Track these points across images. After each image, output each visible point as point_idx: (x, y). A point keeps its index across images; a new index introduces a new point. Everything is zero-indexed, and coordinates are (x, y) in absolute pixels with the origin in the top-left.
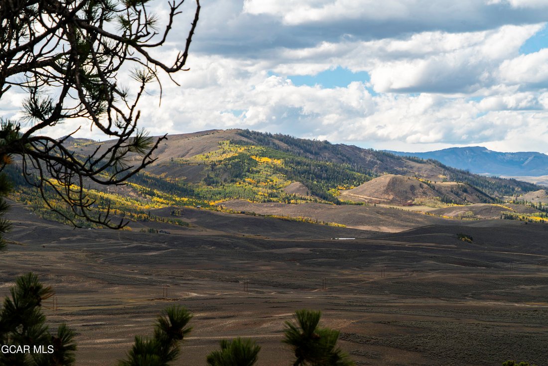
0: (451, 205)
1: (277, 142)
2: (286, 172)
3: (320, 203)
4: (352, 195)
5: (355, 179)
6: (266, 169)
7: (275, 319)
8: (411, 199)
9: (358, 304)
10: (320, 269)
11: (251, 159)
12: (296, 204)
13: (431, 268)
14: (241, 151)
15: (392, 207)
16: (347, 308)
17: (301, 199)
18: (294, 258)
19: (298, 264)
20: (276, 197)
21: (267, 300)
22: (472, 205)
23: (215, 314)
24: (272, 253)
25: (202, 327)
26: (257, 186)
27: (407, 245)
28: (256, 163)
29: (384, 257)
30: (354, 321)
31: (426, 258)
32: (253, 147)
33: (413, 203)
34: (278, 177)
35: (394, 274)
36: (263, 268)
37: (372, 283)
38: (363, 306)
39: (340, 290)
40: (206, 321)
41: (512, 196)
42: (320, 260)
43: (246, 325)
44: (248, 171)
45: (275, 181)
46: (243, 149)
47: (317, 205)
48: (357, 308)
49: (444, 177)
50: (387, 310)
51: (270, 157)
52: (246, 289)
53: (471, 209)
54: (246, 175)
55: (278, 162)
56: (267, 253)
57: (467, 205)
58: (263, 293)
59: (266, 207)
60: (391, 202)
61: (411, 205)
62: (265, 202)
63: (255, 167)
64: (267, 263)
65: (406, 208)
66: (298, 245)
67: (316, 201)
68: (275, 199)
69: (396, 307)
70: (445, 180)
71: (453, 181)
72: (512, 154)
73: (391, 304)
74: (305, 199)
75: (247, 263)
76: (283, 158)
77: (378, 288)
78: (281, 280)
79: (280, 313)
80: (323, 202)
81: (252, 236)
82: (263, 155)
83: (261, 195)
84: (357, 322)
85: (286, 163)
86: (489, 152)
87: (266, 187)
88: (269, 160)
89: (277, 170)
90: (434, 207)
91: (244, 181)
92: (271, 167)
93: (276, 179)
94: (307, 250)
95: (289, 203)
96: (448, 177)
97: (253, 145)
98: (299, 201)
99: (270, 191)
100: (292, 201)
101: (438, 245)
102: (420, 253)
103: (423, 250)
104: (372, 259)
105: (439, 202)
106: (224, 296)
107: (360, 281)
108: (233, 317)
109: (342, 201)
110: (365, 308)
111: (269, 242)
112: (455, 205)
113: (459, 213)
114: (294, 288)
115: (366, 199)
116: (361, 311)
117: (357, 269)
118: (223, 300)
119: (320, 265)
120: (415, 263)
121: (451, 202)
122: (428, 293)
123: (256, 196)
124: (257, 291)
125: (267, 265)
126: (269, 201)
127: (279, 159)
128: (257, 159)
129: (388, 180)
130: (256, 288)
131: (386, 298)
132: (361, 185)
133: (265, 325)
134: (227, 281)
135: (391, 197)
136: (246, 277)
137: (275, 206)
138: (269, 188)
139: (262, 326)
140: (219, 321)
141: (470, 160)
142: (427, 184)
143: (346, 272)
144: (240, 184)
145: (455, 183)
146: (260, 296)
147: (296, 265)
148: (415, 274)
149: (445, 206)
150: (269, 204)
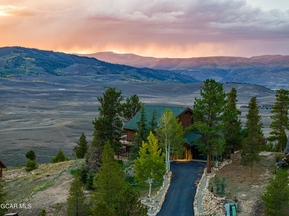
0: (101, 75)
1: (32, 51)
2: (36, 63)
3: (50, 75)
4: (63, 72)
5: (63, 65)
6: (29, 62)
7: (44, 121)
8: (85, 73)
9: (72, 115)
10: (54, 101)
11: (23, 58)
12: (41, 76)
13: (95, 100)
14: (18, 55)
15: (78, 76)
16: (69, 116)
17: (43, 74)
18: (43, 97)
19: (45, 100)
20: (33, 73)
21: (39, 114)
22: (109, 75)
23: (21, 120)
24: (35, 96)
25: (18, 125)
26: (25, 69)
27: (85, 91)
28: (25, 60)
29: (77, 96)
30: (72, 121)
31: (93, 96)
32: (23, 53)
33: (86, 74)
34: (33, 65)
35: (82, 103)
36: (32, 102)
37: (75, 106)
38: (74, 115)
39: (63, 110)
40: (19, 123)
41: (124, 71)
42: (53, 98)
43: (34, 124)
44: (21, 63)
45: (32, 67)
46: (19, 54)
47: (49, 76)
48: (72, 116)
49: (98, 64)
50: (83, 117)
51: (30, 57)
52: (29, 110)
53: (108, 76)
54: (20, 65)
55: (33, 59)
56: (33, 96)
57: (107, 75)
58: (35, 111)
59: (30, 77)
60: (78, 74)
61: (85, 75)
62: (28, 75)
63: (24, 61)
64: (33, 100)
65: (84, 77)
66: (44, 92)
67: (49, 74)
68: (32, 74)
69: (86, 115)
70: (98, 66)
71: (101, 66)
72: (123, 54)
73: (84, 115)
74: (44, 74)
75: (25, 100)
76: (35, 58)
77: (77, 108)
78: (41, 106)
79: (45, 119)
80: (51, 75)
81: (25, 89)
82: (27, 57)
83: (27, 73)
84: (74, 122)
85: (36, 60)
86: (114, 54)
87: (28, 69)
88: (30, 59)
89: (33, 63)
90: (94, 76)
91: (20, 67)
92: (30, 61)
93: (33, 66)
94: (48, 94)
95: (38, 75)
96: (99, 64)
97: (23, 52)
98: (42, 75)
99: (30, 71)
100: (39, 75)
101: (97, 91)
102: (91, 94)
103: (91, 93)
104: (73, 97)
105: (96, 74)
106: (22, 113)
107: (70, 106)
108: (28, 121)
109: (59, 74)
110: (75, 116)
111: (32, 91)
112: (102, 75)
113: (104, 78)
114: (46, 109)
115: (68, 73)
116: (74, 117)
117: (68, 101)
118: (22, 115)
119: (54, 100)
120: (89, 98)
121: (101, 74)
122: (95, 110)
123: (25, 73)
124: (33, 111)
125: (34, 101)
126: (30, 75)
127: (33, 58)
128: (25, 58)
129: (76, 66)
130: (32, 110)
131: (80, 112)
132: (66, 68)
133: (41, 124)
134: (21, 107)
135: (78, 72)
136: (27, 105)
137: (33, 77)
138: (30, 70)
139: (40, 124)
140: (24, 122)
141: (107, 57)
142: (91, 67)
143: (64, 102)
144: (18, 68)
145: (102, 67)
146: (35, 113)
147: (44, 100)
148: (89, 103)
149: (99, 76)
150: (30, 76)
